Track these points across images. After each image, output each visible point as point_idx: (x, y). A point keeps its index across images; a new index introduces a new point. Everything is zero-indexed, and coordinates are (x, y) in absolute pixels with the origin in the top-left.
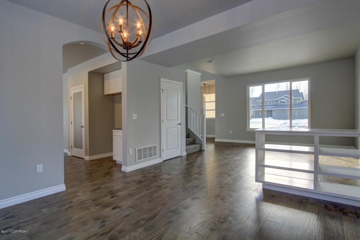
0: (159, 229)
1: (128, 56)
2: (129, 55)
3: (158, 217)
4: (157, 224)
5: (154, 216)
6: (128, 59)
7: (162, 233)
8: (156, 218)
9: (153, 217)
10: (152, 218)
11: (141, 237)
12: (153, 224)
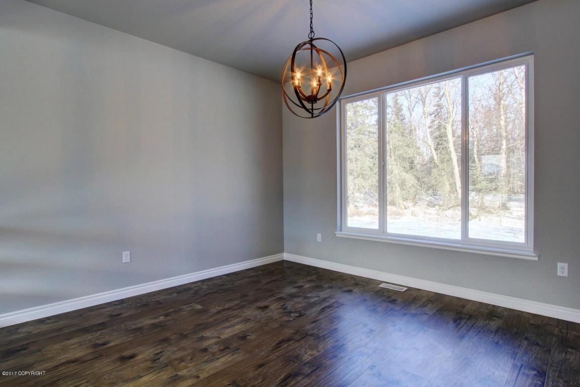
0: (278, 357)
1: (312, 111)
2: (314, 111)
3: (279, 379)
4: (281, 364)
5: (288, 380)
6: (312, 115)
7: (274, 351)
8: (282, 377)
9: (290, 379)
10: (290, 376)
11: (303, 349)
12: (287, 365)
